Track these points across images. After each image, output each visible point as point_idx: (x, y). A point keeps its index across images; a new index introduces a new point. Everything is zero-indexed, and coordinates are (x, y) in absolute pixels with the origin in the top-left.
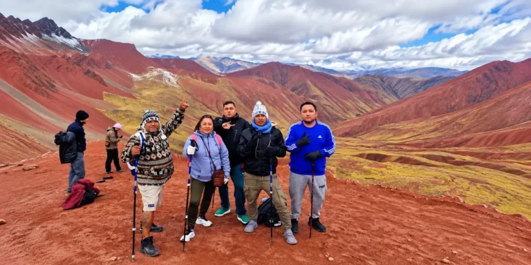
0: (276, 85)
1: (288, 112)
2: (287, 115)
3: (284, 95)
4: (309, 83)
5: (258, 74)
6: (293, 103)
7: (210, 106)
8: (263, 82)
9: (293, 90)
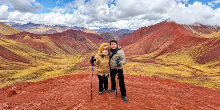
0: (72, 39)
1: (79, 49)
2: (79, 50)
3: (76, 43)
4: (85, 37)
5: (64, 35)
6: (81, 46)
7: (40, 50)
8: (67, 38)
9: (80, 40)
